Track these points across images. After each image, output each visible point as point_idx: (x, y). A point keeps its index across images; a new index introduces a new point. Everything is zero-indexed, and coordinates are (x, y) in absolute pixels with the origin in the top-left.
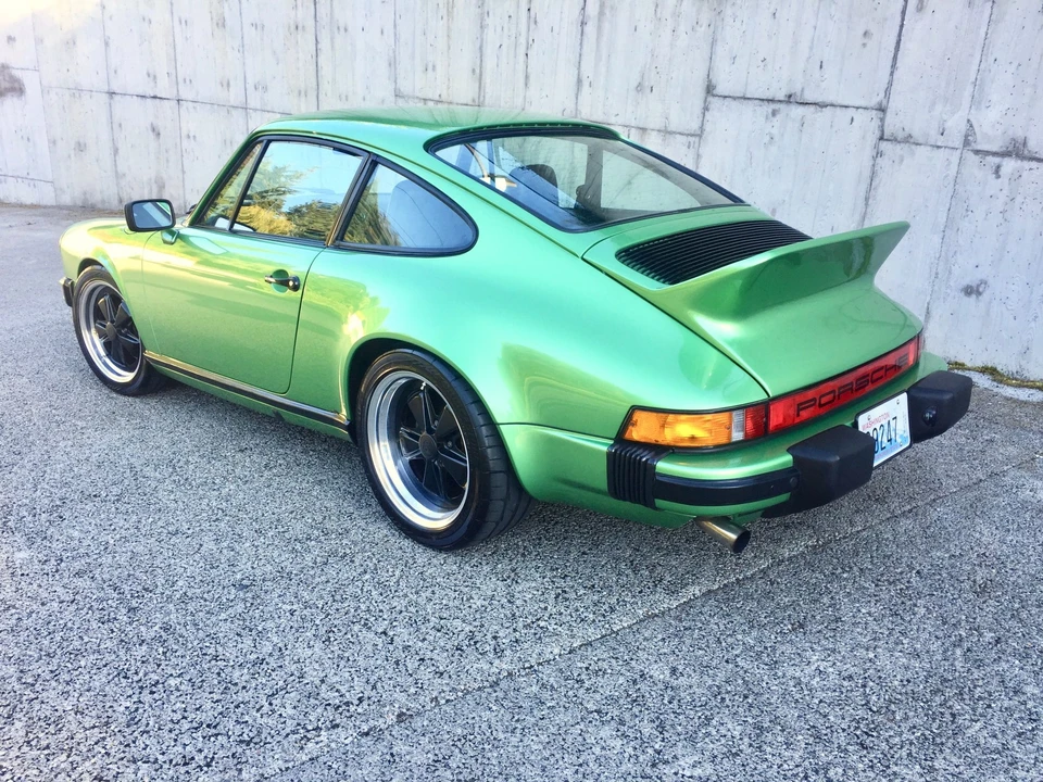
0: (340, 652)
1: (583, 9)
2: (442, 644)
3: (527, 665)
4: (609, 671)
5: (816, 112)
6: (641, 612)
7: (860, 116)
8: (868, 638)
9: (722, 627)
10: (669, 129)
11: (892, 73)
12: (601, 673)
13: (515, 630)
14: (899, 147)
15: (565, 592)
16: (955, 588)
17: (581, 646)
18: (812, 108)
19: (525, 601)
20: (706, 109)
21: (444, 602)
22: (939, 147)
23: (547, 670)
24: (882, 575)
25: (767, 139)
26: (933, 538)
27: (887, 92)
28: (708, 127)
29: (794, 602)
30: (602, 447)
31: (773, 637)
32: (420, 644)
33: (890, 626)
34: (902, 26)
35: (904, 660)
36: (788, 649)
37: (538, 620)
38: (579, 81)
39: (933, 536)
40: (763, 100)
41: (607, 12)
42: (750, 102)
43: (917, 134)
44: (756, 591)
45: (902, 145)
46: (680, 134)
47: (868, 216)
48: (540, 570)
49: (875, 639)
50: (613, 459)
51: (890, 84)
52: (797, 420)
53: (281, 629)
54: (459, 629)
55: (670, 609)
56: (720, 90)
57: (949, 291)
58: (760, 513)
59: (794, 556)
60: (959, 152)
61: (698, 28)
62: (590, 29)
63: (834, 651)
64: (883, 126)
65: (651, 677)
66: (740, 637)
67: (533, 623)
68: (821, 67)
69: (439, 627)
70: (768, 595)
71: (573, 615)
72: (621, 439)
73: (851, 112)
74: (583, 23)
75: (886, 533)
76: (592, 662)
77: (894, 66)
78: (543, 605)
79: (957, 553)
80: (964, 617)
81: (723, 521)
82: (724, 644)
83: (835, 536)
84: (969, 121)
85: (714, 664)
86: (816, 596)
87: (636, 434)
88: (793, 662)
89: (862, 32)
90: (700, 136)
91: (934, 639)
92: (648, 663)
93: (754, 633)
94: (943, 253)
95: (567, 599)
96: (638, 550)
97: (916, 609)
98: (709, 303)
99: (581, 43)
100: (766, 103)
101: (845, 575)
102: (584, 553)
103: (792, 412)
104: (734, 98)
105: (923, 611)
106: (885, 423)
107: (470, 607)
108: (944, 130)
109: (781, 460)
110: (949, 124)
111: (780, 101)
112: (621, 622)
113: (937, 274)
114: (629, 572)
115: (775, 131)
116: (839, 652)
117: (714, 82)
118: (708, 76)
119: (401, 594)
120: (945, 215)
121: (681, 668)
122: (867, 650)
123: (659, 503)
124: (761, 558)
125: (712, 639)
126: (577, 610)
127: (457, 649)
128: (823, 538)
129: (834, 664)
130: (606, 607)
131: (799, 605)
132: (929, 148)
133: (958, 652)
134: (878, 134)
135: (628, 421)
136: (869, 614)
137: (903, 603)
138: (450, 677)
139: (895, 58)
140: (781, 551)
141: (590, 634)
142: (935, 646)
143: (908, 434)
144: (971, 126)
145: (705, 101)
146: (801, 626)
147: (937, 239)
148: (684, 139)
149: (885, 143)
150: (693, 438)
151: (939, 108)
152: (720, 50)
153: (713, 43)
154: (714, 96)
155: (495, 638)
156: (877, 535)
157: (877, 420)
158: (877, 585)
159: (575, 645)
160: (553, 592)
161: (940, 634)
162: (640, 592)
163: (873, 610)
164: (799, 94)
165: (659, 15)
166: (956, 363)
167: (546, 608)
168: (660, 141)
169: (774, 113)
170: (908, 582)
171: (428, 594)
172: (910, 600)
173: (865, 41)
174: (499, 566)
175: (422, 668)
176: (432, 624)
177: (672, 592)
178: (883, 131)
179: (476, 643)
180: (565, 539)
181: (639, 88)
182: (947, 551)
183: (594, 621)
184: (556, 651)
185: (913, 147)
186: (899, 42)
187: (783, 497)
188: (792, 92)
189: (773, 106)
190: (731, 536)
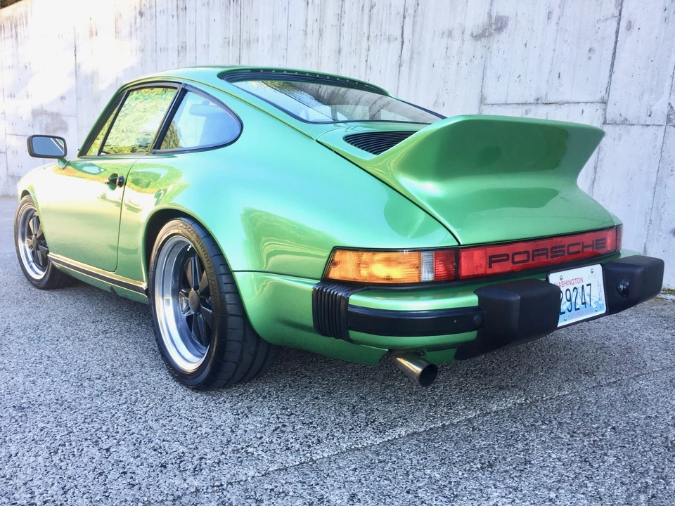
0: (58, 462)
1: (400, 56)
2: (151, 461)
3: (217, 483)
4: (291, 494)
5: (557, 109)
6: (345, 446)
7: (588, 109)
8: (553, 479)
9: (415, 462)
11: (610, 76)
12: (282, 495)
13: (223, 453)
14: (617, 128)
15: (284, 426)
16: (647, 443)
17: (277, 470)
18: (553, 107)
19: (246, 431)
21: (175, 428)
22: (648, 126)
23: (234, 489)
24: (579, 428)
26: (631, 402)
27: (608, 90)
29: (489, 445)
30: (308, 287)
31: (460, 473)
32: (132, 459)
33: (577, 471)
34: (616, 42)
35: (586, 502)
36: (472, 485)
37: (248, 446)
39: (633, 402)
40: (519, 104)
41: (415, 56)
42: (510, 106)
43: (631, 119)
44: (457, 434)
45: (621, 126)
47: (597, 180)
48: (272, 409)
49: (559, 481)
50: (317, 295)
51: (609, 84)
52: (490, 271)
53: (24, 440)
54: (174, 450)
55: (372, 445)
56: (489, 101)
57: (660, 233)
58: (453, 351)
59: (503, 411)
60: (663, 128)
61: (474, 60)
62: (405, 69)
63: (516, 489)
64: (605, 114)
65: (328, 501)
66: (428, 472)
67: (242, 448)
68: (559, 77)
69: (157, 447)
70: (466, 439)
71: (282, 444)
72: (326, 280)
73: (582, 106)
74: (400, 66)
75: (589, 397)
76: (279, 485)
77: (612, 71)
78: (259, 436)
79: (653, 415)
80: (652, 467)
82: (411, 477)
83: (542, 397)
84: (669, 104)
85: (394, 493)
86: (511, 442)
87: (335, 274)
88: (473, 496)
89: (588, 49)
91: (619, 485)
92: (330, 488)
93: (443, 469)
94: (655, 205)
95: (283, 432)
96: (364, 399)
97: (606, 458)
99: (399, 79)
100: (521, 105)
101: (543, 427)
102: (317, 398)
103: (484, 262)
104: (499, 105)
105: (612, 460)
106: (579, 286)
107: (195, 433)
108: (651, 113)
109: (470, 300)
110: (653, 109)
111: (531, 104)
112: (322, 453)
113: (651, 221)
114: (348, 414)
116: (521, 491)
117: (485, 95)
118: (481, 91)
119: (144, 420)
120: (655, 175)
121: (360, 495)
122: (550, 490)
123: (354, 334)
124: (471, 410)
125: (401, 472)
126: (288, 441)
127: (162, 466)
128: (531, 397)
129: (514, 501)
130: (314, 440)
131: (493, 448)
132: (640, 127)
133: (643, 497)
134: (602, 120)
135: (331, 262)
136: (559, 459)
137: (594, 452)
138: (140, 489)
139: (612, 65)
140: (490, 406)
141: (289, 460)
142: (620, 491)
143: (603, 301)
144: (672, 107)
145: (479, 109)
146: (491, 466)
147: (650, 194)
149: (607, 126)
150: (388, 277)
151: (646, 97)
152: (489, 73)
153: (485, 68)
154: (485, 104)
155: (201, 459)
156: (581, 399)
157: (570, 282)
158: (572, 436)
159: (271, 469)
160: (274, 426)
161: (626, 480)
162: (350, 430)
163: (564, 456)
164: (544, 98)
165: (448, 54)
166: (669, 290)
167: (261, 438)
169: (527, 112)
170: (603, 435)
171: (165, 422)
172: (602, 450)
173: (590, 55)
174: (240, 404)
175: (119, 480)
176: (152, 445)
177: (379, 431)
178: (605, 118)
179: (181, 462)
180: (306, 387)
181: (435, 104)
182: (644, 413)
183: (298, 450)
184: (251, 473)
185: (629, 127)
186: (614, 54)
187: (470, 335)
188: (539, 96)
189: (526, 108)
190: (418, 370)
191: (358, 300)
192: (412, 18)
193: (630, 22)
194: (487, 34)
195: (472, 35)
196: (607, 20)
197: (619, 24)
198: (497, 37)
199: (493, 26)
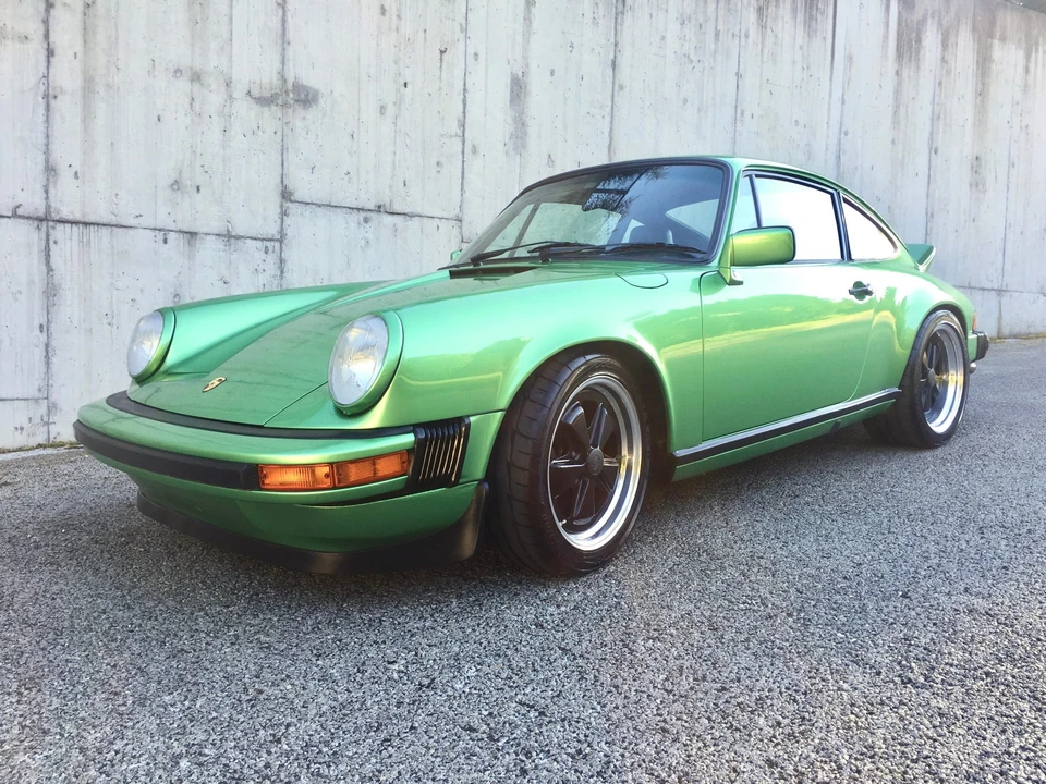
1: (46, 77)
5: (406, 221)
7: (443, 224)
10: (234, 234)
11: (462, 195)
18: (401, 217)
20: (284, 213)
25: (363, 243)
27: (461, 208)
28: (289, 232)
34: (463, 162)
38: (50, 170)
40: (352, 208)
41: (100, 89)
42: (338, 210)
46: (251, 238)
51: (462, 203)
56: (298, 196)
61: (259, 132)
64: (462, 233)
68: (406, 184)
73: (437, 222)
74: (48, 96)
77: (462, 190)
89: (436, 162)
90: (281, 241)
99: (47, 121)
100: (357, 210)
104: (319, 205)
111: (370, 210)
115: (370, 236)
117: (290, 188)
118: (282, 182)
134: (459, 238)
139: (462, 184)
145: (282, 206)
148: (259, 244)
149: (465, 244)
152: (291, 157)
154: (292, 202)
164: (388, 205)
165: (198, 110)
168: (222, 247)
169: (366, 220)
173: (438, 169)
178: (463, 237)
181: (176, 185)
186: (463, 173)
188: (382, 203)
189: (363, 215)
192: (79, 16)
193: (474, 146)
194: (280, 102)
195: (249, 93)
196: (451, 137)
197: (463, 144)
198: (300, 111)
199: (291, 95)
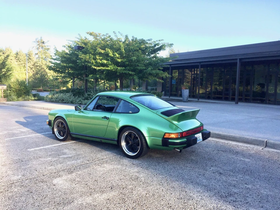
30: (161, 139)
50: (163, 140)
52: (186, 135)
58: (183, 148)
72: (163, 138)
81: (178, 148)
87: (165, 137)
98: (174, 119)
106: (199, 137)
109: (185, 140)
123: (169, 146)
135: (164, 135)
143: (202, 139)
150: (173, 137)
157: (197, 136)
187: (185, 145)
190: (179, 150)
191: (170, 141)
